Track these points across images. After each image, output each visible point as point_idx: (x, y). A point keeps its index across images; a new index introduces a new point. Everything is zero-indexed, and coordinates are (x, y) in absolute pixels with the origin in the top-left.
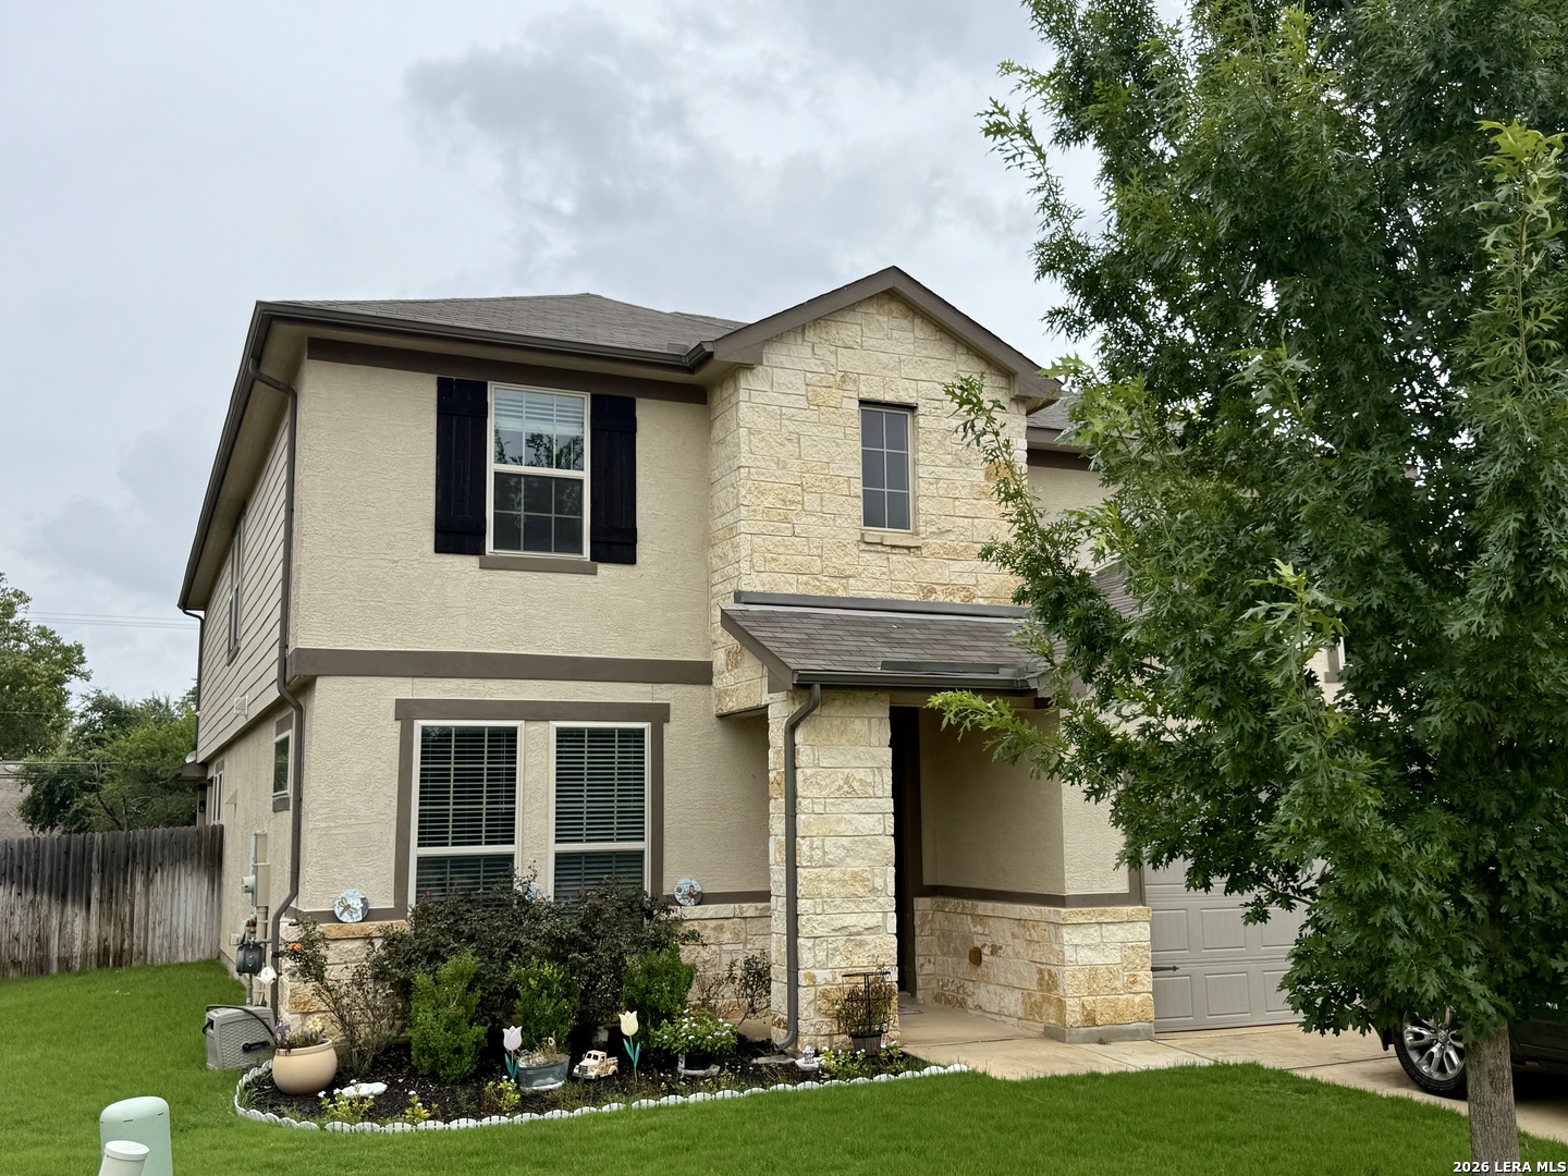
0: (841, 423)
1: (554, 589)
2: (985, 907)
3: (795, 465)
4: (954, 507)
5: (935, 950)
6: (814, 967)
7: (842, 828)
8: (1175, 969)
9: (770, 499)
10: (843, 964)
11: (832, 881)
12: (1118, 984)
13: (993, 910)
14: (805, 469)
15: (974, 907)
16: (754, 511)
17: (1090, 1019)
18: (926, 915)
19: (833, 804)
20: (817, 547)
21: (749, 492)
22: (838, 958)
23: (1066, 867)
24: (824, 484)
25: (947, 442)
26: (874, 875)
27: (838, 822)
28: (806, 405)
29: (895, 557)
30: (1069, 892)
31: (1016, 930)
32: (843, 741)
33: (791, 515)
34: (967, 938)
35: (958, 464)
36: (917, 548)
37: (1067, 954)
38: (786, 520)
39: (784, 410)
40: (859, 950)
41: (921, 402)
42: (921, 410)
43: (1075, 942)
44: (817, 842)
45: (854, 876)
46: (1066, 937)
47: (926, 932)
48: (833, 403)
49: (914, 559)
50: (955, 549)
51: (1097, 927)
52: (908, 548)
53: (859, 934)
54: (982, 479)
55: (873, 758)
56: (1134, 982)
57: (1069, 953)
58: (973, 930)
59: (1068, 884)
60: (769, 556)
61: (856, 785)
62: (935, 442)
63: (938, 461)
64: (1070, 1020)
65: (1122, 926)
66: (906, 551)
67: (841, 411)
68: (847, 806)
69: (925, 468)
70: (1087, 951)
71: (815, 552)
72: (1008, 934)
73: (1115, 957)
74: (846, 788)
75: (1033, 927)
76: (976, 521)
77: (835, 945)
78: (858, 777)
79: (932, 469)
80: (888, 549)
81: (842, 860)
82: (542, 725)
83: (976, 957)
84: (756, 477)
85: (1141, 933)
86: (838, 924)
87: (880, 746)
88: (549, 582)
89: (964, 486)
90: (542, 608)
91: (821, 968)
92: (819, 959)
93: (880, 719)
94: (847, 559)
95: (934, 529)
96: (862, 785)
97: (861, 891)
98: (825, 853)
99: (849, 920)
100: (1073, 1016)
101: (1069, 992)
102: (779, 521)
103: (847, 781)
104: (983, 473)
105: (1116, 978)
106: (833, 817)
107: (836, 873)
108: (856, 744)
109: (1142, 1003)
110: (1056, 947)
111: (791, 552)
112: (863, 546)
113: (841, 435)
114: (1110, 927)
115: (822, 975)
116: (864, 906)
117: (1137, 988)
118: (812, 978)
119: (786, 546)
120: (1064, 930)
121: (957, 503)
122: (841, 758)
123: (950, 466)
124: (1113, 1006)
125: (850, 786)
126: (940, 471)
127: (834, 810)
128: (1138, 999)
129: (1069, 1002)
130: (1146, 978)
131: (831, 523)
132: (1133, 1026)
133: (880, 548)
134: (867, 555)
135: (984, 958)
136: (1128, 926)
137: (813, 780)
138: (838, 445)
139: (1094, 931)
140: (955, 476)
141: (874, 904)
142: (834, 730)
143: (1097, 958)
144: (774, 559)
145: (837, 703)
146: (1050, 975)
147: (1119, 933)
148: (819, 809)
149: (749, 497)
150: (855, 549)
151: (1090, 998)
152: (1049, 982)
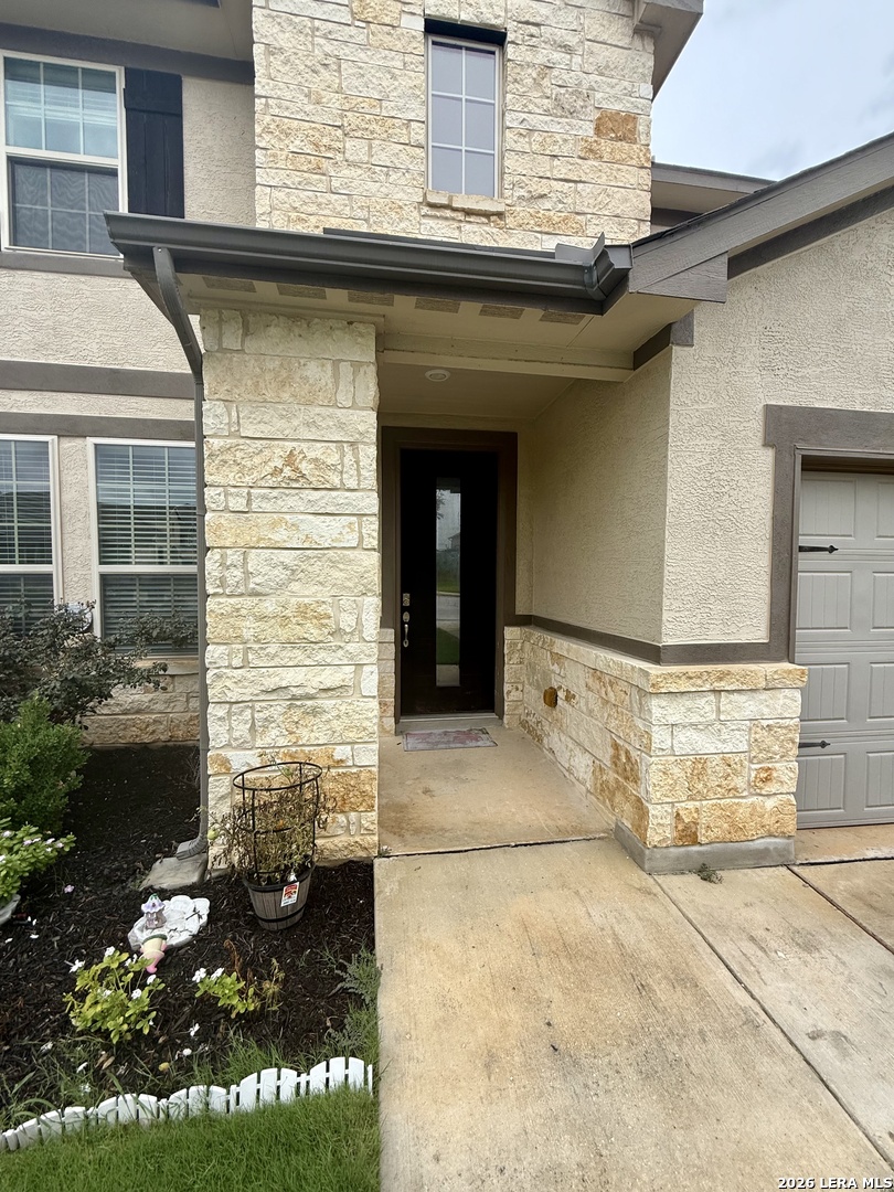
0: (399, 46)
1: (88, 293)
2: (563, 645)
3: (334, 101)
4: (552, 168)
5: (524, 678)
6: (228, 745)
7: (280, 536)
8: (823, 745)
9: (297, 142)
10: (281, 742)
11: (263, 618)
12: (740, 782)
13: (568, 651)
14: (347, 107)
15: (552, 644)
16: (274, 156)
17: (688, 835)
18: (516, 644)
19: (264, 497)
20: (361, 208)
21: (267, 130)
22: (274, 733)
23: (666, 602)
24: (374, 126)
25: (546, 82)
26: (341, 609)
27: (273, 526)
28: (347, 19)
29: (468, 226)
30: (668, 641)
31: (590, 681)
32: (285, 396)
33: (325, 164)
34: (546, 675)
35: (560, 112)
36: (500, 215)
37: (656, 738)
38: (318, 170)
39: (317, 23)
40: (311, 720)
41: (511, 26)
42: (510, 37)
43: (672, 720)
44: (233, 557)
45: (303, 612)
46: (656, 712)
47: (515, 660)
48: (387, 20)
49: (495, 230)
50: (550, 219)
51: (712, 697)
52: (487, 215)
53: (312, 698)
54: (591, 133)
55: (341, 426)
56: (767, 780)
57: (660, 737)
58: (552, 668)
59: (667, 627)
60: (294, 215)
61: (305, 467)
62: (529, 81)
63: (531, 107)
64: (653, 837)
65: (756, 695)
66: (484, 220)
67: (399, 31)
68: (292, 501)
69: (514, 115)
70: (691, 733)
71: (361, 214)
72: (582, 683)
73: (738, 742)
74: (287, 471)
75: (611, 684)
76: (580, 186)
77: (266, 714)
78: (311, 455)
79: (524, 116)
80: (460, 216)
81: (281, 586)
82: (79, 441)
83: (551, 698)
84: (276, 111)
85: (789, 704)
86: (270, 683)
87: (354, 406)
88: (82, 286)
89: (565, 141)
90: (75, 315)
91: (241, 747)
92: (236, 734)
93: (357, 365)
94: (402, 225)
95: (522, 192)
96: (317, 468)
97: (314, 633)
98: (248, 574)
99: (290, 677)
100: (660, 829)
101: (656, 795)
102: (308, 171)
103: (290, 459)
104: (593, 126)
105: (736, 773)
106: (264, 520)
107: (269, 606)
108: (310, 403)
109: (778, 810)
110: (639, 723)
111: (327, 212)
112: (425, 210)
113: (399, 64)
114: (735, 697)
115: (240, 760)
116: (321, 656)
117: (772, 788)
118: (225, 762)
119: (319, 205)
120: (654, 703)
121: (556, 162)
122: (282, 424)
123: (547, 113)
124: (729, 815)
125: (296, 470)
126: (534, 120)
127: (267, 506)
128: (770, 803)
129: (653, 810)
130: (787, 773)
131: (383, 178)
132: (759, 844)
133: (448, 213)
134: (431, 222)
135: (559, 702)
136: (764, 696)
137: (227, 457)
138: (394, 77)
139: (706, 704)
140: (555, 128)
141: (340, 652)
142: (268, 377)
143: (706, 744)
144: (299, 219)
145: (273, 330)
146: (628, 758)
147: (749, 706)
148: (238, 503)
149: (267, 137)
150: (415, 213)
151: (691, 805)
152: (628, 769)
